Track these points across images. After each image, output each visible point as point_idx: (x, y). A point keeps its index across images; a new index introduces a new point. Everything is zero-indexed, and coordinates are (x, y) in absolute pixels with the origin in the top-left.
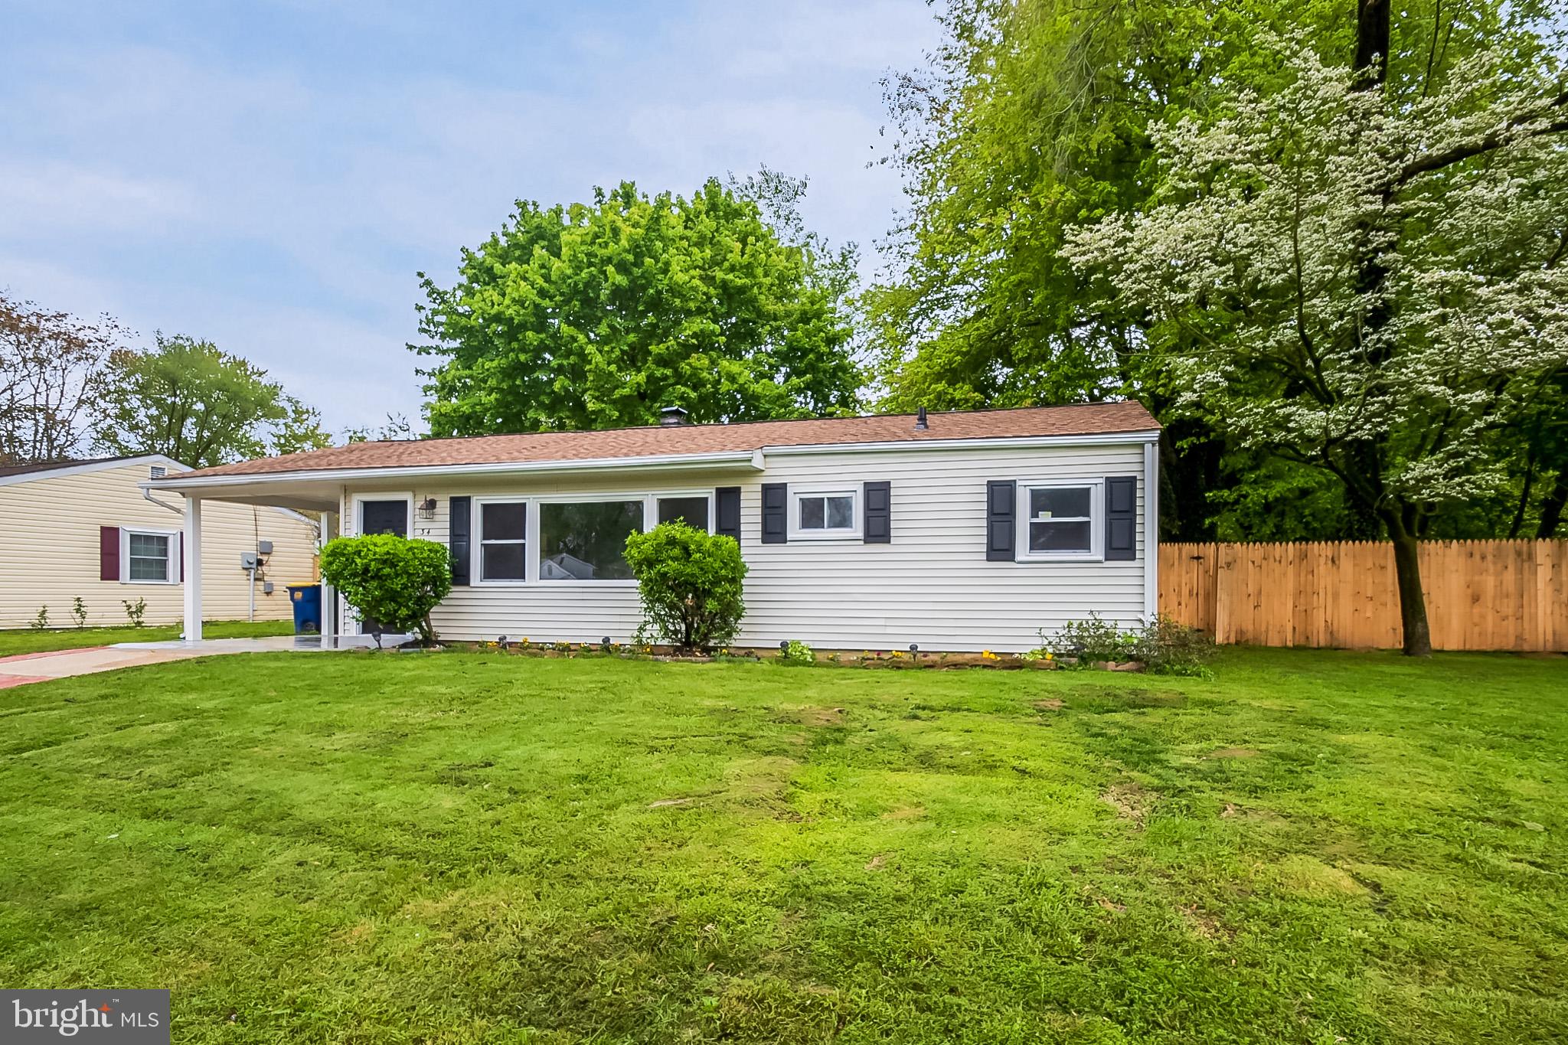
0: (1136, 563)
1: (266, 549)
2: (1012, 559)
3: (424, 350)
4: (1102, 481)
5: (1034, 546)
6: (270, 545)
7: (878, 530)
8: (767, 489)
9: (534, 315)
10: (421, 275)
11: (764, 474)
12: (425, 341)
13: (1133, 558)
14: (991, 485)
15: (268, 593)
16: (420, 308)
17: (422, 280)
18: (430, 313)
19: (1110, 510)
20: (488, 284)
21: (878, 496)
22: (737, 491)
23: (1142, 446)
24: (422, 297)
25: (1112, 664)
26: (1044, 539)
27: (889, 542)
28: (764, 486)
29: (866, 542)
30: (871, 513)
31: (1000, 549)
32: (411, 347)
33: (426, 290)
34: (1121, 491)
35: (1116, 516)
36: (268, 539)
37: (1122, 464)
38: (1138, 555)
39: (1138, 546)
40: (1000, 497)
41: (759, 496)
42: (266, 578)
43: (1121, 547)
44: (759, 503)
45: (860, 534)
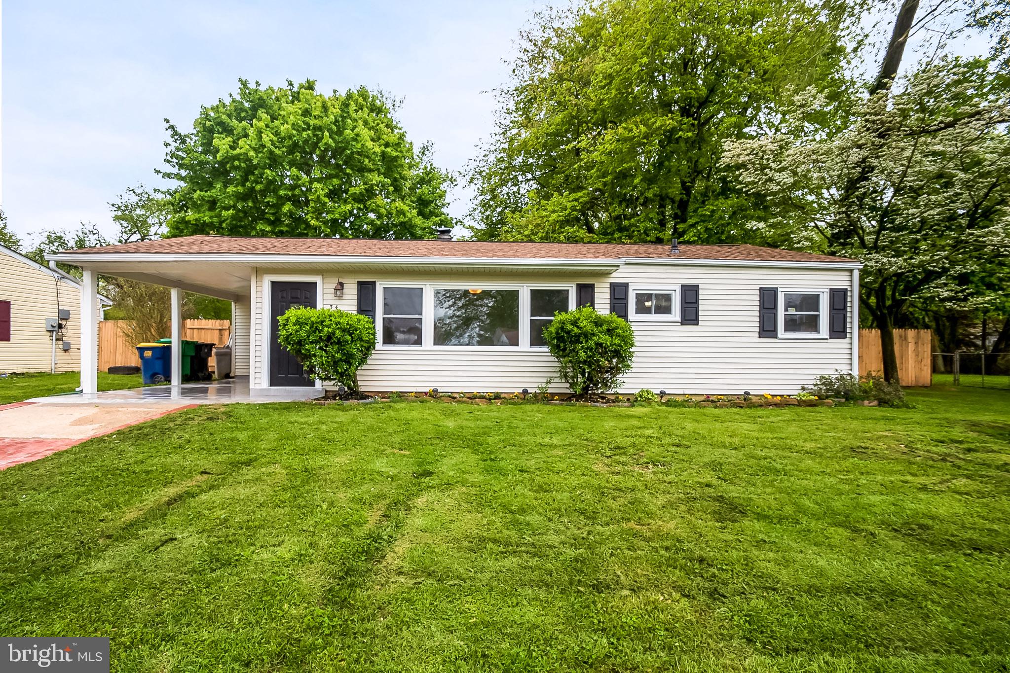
0: (847, 340)
1: (64, 316)
2: (776, 337)
3: (168, 175)
4: (828, 290)
5: (787, 329)
6: (68, 312)
7: (690, 316)
8: (613, 286)
9: (269, 158)
10: (167, 121)
11: (612, 275)
12: (168, 168)
13: (845, 337)
14: (762, 290)
15: (66, 351)
16: (167, 145)
17: (168, 125)
18: (174, 150)
19: (832, 308)
20: (222, 133)
21: (691, 294)
22: (592, 287)
23: (851, 271)
24: (167, 136)
25: (866, 402)
26: (792, 325)
27: (697, 324)
28: (611, 284)
29: (682, 324)
30: (686, 305)
31: (767, 330)
32: (158, 172)
33: (170, 132)
34: (838, 297)
35: (835, 312)
36: (66, 308)
37: (840, 281)
38: (848, 335)
39: (848, 330)
40: (768, 297)
41: (608, 291)
42: (64, 339)
43: (838, 330)
44: (608, 296)
45: (678, 318)
